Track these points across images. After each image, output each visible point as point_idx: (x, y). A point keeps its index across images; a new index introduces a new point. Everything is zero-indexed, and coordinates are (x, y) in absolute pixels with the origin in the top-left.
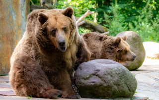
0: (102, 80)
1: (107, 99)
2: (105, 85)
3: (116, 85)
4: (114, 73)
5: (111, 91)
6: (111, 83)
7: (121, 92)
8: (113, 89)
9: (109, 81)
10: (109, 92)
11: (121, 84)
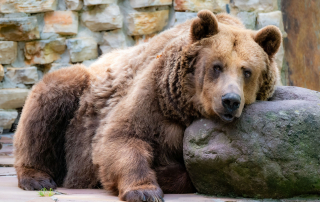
0: (234, 146)
1: (259, 198)
2: (242, 160)
3: (277, 160)
4: (270, 125)
5: (262, 176)
6: (259, 154)
7: (294, 179)
8: (265, 172)
9: (251, 148)
10: (257, 179)
11: (290, 156)
